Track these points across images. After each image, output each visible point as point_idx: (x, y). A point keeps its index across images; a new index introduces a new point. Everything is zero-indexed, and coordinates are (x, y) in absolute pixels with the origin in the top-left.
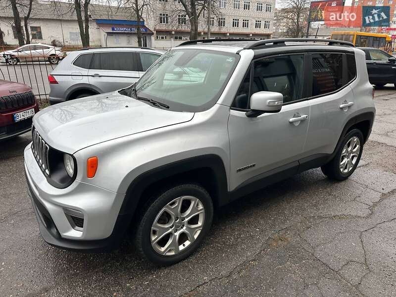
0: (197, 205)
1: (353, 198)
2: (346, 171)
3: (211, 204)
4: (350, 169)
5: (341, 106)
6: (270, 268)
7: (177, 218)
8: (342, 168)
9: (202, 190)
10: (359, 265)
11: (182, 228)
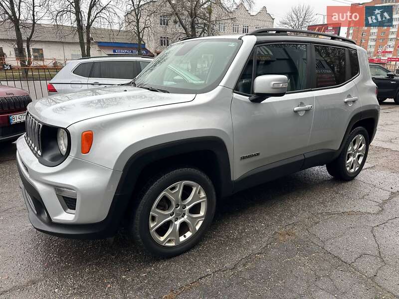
0: (199, 193)
1: (361, 196)
2: (352, 170)
3: (214, 193)
4: (357, 169)
5: (346, 100)
6: (278, 261)
7: (177, 205)
8: (348, 166)
9: (204, 176)
10: (373, 258)
11: (183, 217)
